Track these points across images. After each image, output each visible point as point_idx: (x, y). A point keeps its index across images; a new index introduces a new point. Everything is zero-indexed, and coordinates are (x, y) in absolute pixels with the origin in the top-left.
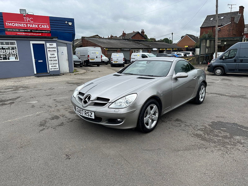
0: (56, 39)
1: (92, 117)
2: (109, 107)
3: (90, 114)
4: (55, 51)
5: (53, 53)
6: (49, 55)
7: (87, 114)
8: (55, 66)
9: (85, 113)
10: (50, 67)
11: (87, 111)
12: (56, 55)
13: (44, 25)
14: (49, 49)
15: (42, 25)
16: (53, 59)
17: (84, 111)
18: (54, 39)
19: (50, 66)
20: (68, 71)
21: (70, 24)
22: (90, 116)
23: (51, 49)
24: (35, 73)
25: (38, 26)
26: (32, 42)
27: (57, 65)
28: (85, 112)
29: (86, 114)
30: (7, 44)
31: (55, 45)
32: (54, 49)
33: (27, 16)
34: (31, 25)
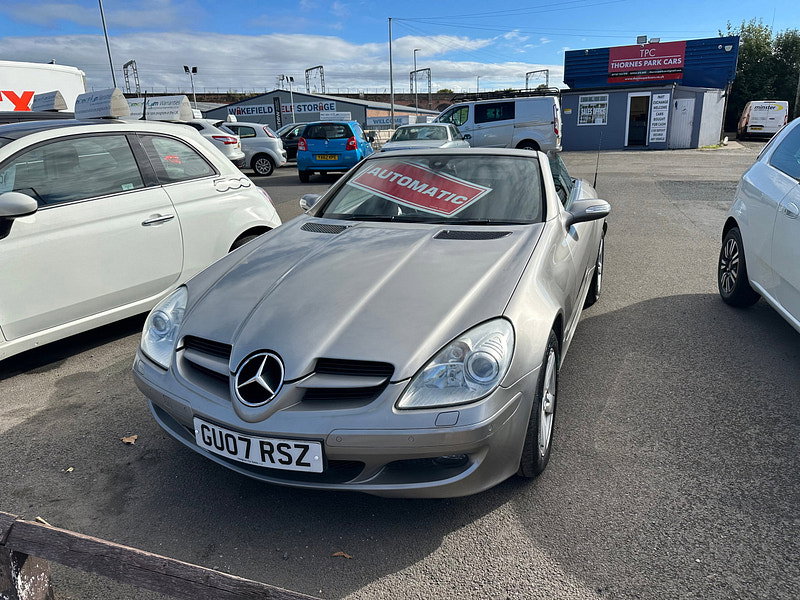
0: (671, 87)
1: (308, 465)
2: (400, 405)
3: (296, 453)
4: (665, 107)
5: (660, 111)
6: (654, 115)
7: (277, 455)
8: (660, 135)
9: (263, 452)
10: (652, 136)
11: (275, 442)
12: (666, 115)
13: (674, 59)
14: (656, 105)
15: (670, 58)
16: (658, 122)
17: (255, 442)
18: (667, 87)
21: (728, 48)
22: (299, 463)
24: (626, 144)
25: (662, 62)
26: (631, 95)
27: (665, 133)
28: (262, 443)
29: (270, 453)
30: (597, 99)
31: (667, 97)
32: (664, 105)
33: (646, 47)
34: (650, 63)
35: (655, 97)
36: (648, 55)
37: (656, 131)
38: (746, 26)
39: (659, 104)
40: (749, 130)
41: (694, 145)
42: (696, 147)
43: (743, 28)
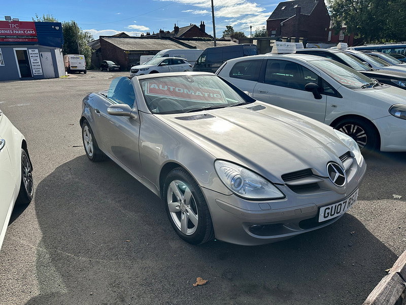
0: (38, 46)
4: (37, 56)
5: (35, 58)
6: (32, 61)
8: (39, 71)
10: (34, 72)
12: (39, 60)
13: (30, 31)
14: (32, 55)
15: (28, 30)
16: (36, 64)
18: (35, 46)
19: (34, 70)
20: (54, 76)
21: (57, 28)
23: (33, 55)
24: (21, 77)
25: (24, 32)
26: (15, 49)
27: (41, 70)
31: (37, 51)
32: (36, 55)
33: (12, 23)
34: (17, 32)
35: (30, 51)
36: (14, 28)
37: (35, 69)
38: (46, 18)
39: (33, 54)
40: (71, 68)
41: (57, 76)
42: (59, 77)
43: (44, 18)
